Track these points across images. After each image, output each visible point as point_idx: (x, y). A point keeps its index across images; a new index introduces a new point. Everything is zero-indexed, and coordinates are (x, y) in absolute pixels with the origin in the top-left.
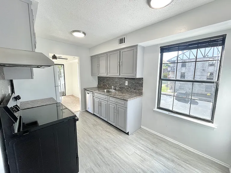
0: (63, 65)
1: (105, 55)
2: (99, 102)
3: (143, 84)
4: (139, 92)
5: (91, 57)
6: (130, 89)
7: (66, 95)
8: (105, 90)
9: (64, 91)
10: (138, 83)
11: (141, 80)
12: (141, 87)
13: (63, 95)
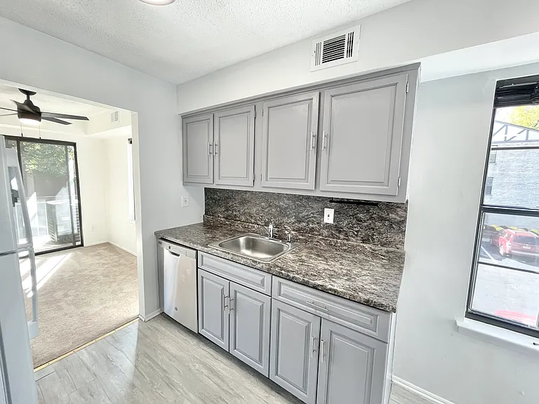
0: (74, 145)
1: (245, 109)
2: (226, 294)
3: (404, 222)
4: (388, 252)
5: (185, 117)
6: (342, 237)
7: (82, 245)
8: (242, 240)
9: (76, 231)
10: (382, 219)
11: (399, 209)
12: (398, 233)
13: (71, 244)
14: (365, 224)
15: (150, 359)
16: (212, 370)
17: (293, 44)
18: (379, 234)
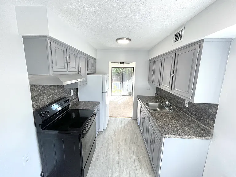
0: (133, 68)
2: (143, 118)
3: (215, 115)
5: (150, 61)
6: (190, 114)
7: (132, 96)
9: (131, 92)
10: (206, 111)
11: (214, 108)
12: (212, 120)
13: (130, 95)
14: (199, 111)
15: (128, 126)
16: (137, 137)
17: (168, 36)
18: (204, 118)
